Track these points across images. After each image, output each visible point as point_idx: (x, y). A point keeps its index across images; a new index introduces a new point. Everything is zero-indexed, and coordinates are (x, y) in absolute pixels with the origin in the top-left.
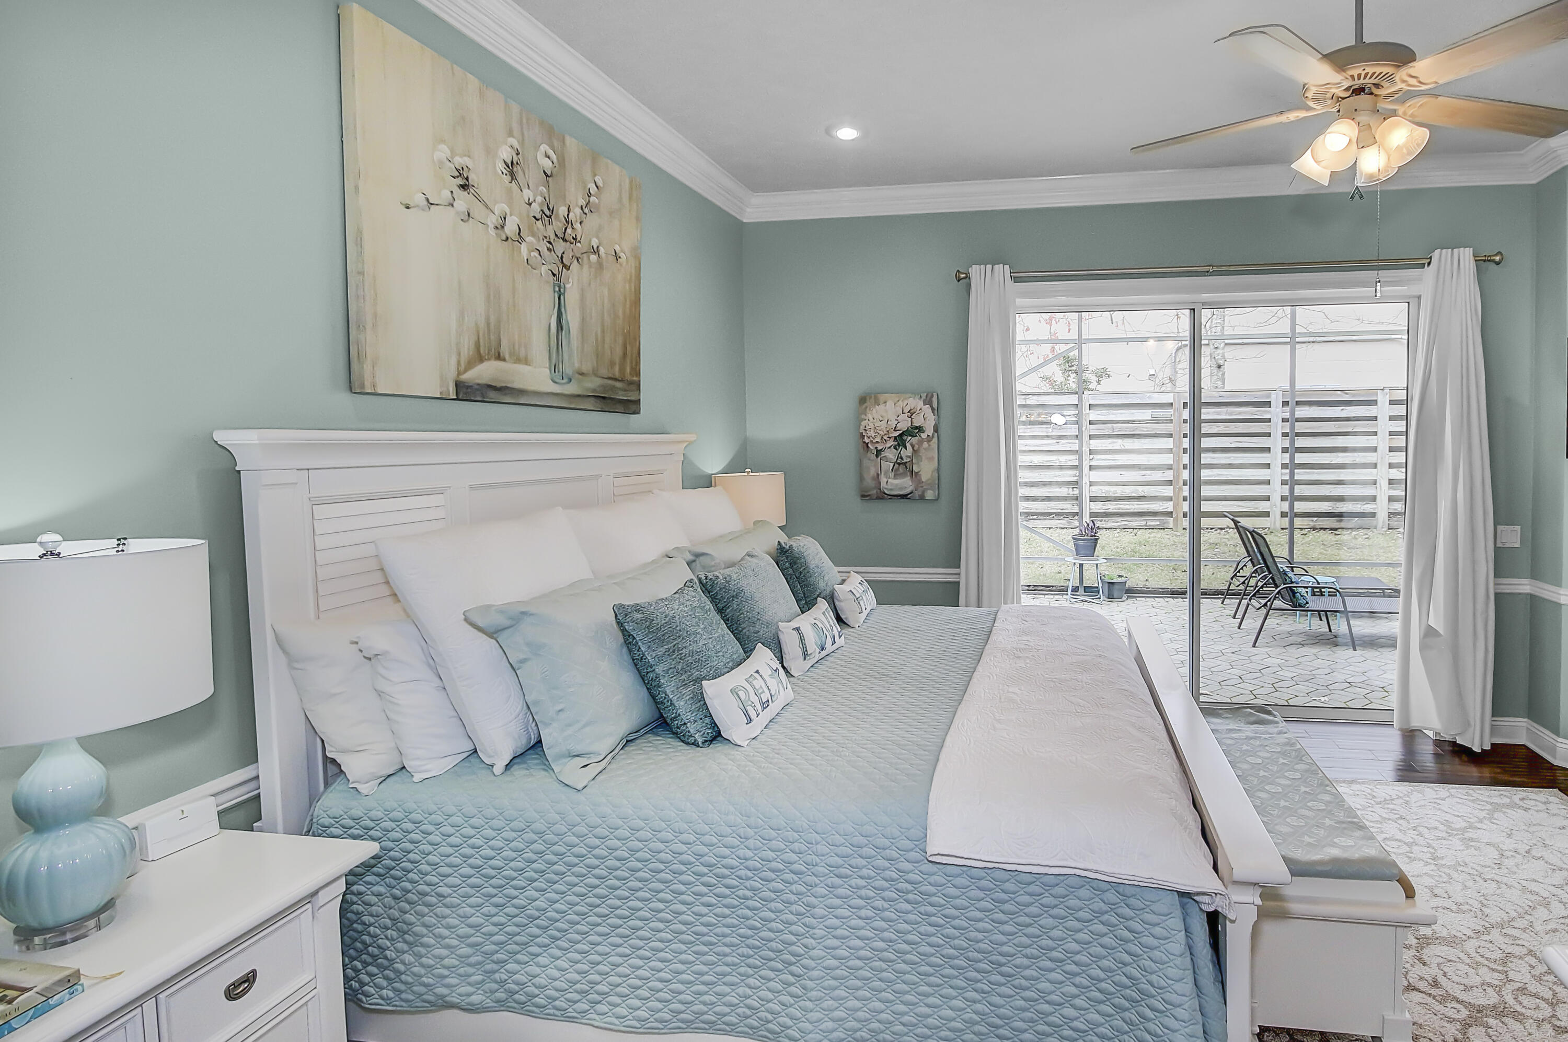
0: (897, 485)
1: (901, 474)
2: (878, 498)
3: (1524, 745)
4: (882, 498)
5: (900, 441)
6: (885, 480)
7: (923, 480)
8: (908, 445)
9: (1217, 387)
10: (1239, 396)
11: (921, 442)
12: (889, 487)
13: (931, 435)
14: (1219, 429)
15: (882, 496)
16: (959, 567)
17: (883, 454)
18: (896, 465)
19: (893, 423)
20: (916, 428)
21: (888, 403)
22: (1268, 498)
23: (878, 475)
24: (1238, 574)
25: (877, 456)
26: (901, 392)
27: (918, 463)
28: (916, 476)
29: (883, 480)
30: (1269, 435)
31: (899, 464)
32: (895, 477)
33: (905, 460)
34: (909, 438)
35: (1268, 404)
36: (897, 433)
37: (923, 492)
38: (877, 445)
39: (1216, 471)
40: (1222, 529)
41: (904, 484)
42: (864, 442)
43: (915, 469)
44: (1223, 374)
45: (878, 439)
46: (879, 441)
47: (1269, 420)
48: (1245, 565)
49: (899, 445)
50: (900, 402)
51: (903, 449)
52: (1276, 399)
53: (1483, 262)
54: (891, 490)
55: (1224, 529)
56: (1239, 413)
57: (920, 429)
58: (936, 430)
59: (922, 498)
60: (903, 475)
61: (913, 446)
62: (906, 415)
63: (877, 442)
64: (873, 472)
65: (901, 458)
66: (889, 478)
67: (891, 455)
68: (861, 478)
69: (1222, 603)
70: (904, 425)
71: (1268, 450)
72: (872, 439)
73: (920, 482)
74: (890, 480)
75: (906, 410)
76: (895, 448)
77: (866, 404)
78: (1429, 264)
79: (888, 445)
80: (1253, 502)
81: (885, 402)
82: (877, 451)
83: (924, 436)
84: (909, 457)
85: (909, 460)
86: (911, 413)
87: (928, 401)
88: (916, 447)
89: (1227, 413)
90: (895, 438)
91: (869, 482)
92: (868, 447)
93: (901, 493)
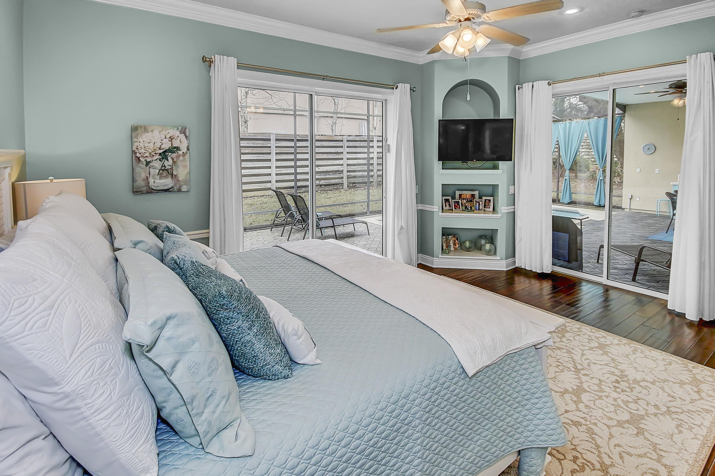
0: (161, 183)
1: (164, 176)
2: (148, 193)
3: (420, 263)
4: (151, 192)
5: (164, 155)
6: (153, 180)
7: (180, 179)
8: (169, 158)
9: (244, 131)
10: (257, 136)
11: (178, 156)
12: (156, 185)
13: (185, 152)
14: (250, 150)
15: (151, 191)
16: (209, 228)
17: (151, 164)
18: (161, 171)
19: (158, 145)
20: (175, 148)
21: (154, 132)
22: (270, 182)
23: (147, 178)
24: (278, 217)
25: (147, 165)
26: (164, 127)
27: (177, 170)
28: (175, 178)
29: (151, 181)
30: (270, 153)
31: (163, 170)
32: (160, 178)
33: (167, 168)
34: (170, 154)
35: (269, 140)
36: (161, 151)
37: (180, 187)
38: (146, 159)
39: (248, 170)
40: (251, 197)
41: (168, 182)
42: (137, 157)
43: (175, 173)
44: (247, 125)
45: (147, 154)
46: (148, 155)
47: (270, 147)
48: (281, 212)
49: (163, 158)
50: (164, 131)
51: (166, 161)
52: (273, 138)
53: (412, 90)
54: (158, 186)
55: (252, 197)
56: (258, 144)
57: (178, 148)
58: (188, 149)
59: (179, 190)
60: (166, 177)
61: (173, 159)
62: (168, 140)
63: (147, 157)
64: (143, 175)
65: (165, 166)
66: (156, 179)
67: (158, 165)
68: (134, 180)
69: (271, 231)
70: (167, 145)
71: (270, 160)
72: (142, 154)
73: (178, 181)
74: (156, 181)
75: (168, 136)
76: (160, 160)
77: (137, 132)
78: (396, 88)
79: (155, 158)
80: (264, 184)
81: (152, 131)
82: (147, 162)
83: (180, 153)
84: (170, 166)
85: (170, 167)
86: (171, 139)
87: (183, 131)
88: (175, 160)
89: (252, 143)
90: (160, 154)
91: (140, 182)
92: (139, 160)
93: (165, 188)
